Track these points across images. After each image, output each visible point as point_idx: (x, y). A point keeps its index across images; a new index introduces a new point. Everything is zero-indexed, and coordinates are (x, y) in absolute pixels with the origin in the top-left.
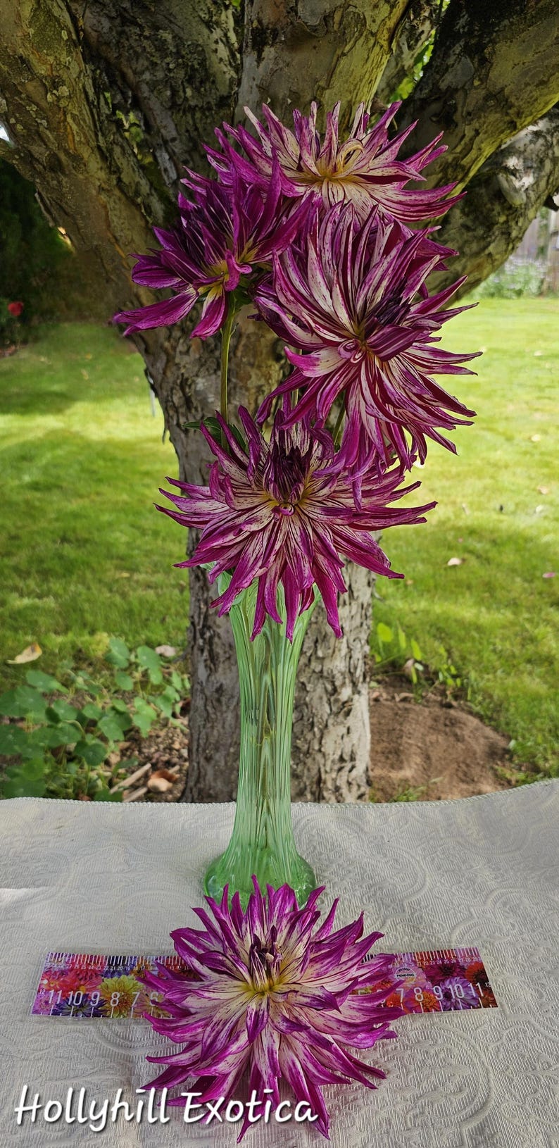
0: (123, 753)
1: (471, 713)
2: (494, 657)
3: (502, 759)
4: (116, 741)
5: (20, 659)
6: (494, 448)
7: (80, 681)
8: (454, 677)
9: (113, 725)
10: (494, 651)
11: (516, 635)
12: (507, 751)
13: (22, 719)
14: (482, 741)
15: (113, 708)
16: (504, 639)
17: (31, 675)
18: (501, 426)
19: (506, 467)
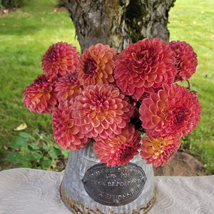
0: (58, 164)
1: (190, 154)
2: (200, 133)
3: (201, 171)
4: (55, 159)
5: (19, 129)
6: (205, 52)
7: (41, 137)
8: (185, 140)
9: (54, 153)
10: (200, 131)
11: (209, 125)
12: (203, 168)
13: (20, 151)
14: (194, 164)
15: (54, 147)
16: (204, 126)
17: (22, 134)
18: (208, 43)
19: (209, 60)
